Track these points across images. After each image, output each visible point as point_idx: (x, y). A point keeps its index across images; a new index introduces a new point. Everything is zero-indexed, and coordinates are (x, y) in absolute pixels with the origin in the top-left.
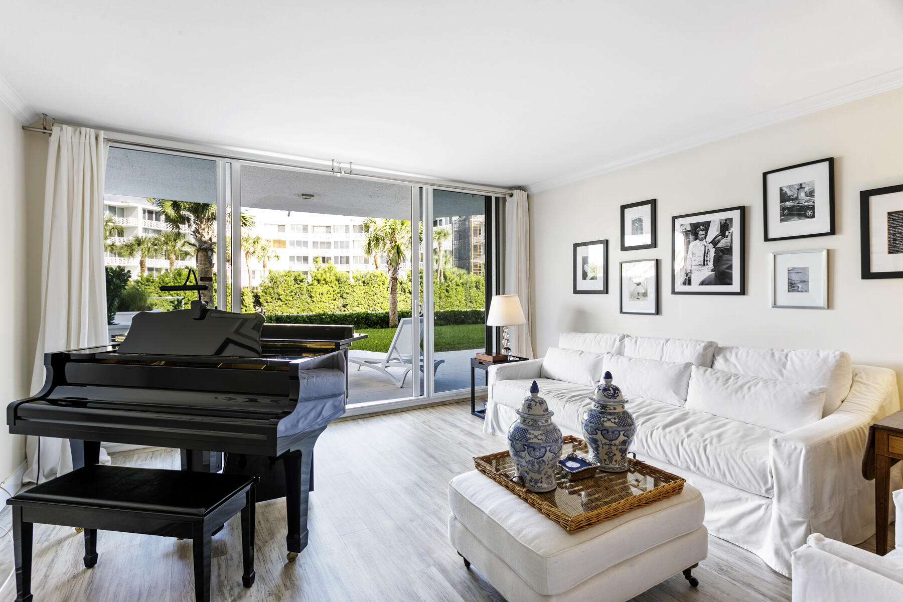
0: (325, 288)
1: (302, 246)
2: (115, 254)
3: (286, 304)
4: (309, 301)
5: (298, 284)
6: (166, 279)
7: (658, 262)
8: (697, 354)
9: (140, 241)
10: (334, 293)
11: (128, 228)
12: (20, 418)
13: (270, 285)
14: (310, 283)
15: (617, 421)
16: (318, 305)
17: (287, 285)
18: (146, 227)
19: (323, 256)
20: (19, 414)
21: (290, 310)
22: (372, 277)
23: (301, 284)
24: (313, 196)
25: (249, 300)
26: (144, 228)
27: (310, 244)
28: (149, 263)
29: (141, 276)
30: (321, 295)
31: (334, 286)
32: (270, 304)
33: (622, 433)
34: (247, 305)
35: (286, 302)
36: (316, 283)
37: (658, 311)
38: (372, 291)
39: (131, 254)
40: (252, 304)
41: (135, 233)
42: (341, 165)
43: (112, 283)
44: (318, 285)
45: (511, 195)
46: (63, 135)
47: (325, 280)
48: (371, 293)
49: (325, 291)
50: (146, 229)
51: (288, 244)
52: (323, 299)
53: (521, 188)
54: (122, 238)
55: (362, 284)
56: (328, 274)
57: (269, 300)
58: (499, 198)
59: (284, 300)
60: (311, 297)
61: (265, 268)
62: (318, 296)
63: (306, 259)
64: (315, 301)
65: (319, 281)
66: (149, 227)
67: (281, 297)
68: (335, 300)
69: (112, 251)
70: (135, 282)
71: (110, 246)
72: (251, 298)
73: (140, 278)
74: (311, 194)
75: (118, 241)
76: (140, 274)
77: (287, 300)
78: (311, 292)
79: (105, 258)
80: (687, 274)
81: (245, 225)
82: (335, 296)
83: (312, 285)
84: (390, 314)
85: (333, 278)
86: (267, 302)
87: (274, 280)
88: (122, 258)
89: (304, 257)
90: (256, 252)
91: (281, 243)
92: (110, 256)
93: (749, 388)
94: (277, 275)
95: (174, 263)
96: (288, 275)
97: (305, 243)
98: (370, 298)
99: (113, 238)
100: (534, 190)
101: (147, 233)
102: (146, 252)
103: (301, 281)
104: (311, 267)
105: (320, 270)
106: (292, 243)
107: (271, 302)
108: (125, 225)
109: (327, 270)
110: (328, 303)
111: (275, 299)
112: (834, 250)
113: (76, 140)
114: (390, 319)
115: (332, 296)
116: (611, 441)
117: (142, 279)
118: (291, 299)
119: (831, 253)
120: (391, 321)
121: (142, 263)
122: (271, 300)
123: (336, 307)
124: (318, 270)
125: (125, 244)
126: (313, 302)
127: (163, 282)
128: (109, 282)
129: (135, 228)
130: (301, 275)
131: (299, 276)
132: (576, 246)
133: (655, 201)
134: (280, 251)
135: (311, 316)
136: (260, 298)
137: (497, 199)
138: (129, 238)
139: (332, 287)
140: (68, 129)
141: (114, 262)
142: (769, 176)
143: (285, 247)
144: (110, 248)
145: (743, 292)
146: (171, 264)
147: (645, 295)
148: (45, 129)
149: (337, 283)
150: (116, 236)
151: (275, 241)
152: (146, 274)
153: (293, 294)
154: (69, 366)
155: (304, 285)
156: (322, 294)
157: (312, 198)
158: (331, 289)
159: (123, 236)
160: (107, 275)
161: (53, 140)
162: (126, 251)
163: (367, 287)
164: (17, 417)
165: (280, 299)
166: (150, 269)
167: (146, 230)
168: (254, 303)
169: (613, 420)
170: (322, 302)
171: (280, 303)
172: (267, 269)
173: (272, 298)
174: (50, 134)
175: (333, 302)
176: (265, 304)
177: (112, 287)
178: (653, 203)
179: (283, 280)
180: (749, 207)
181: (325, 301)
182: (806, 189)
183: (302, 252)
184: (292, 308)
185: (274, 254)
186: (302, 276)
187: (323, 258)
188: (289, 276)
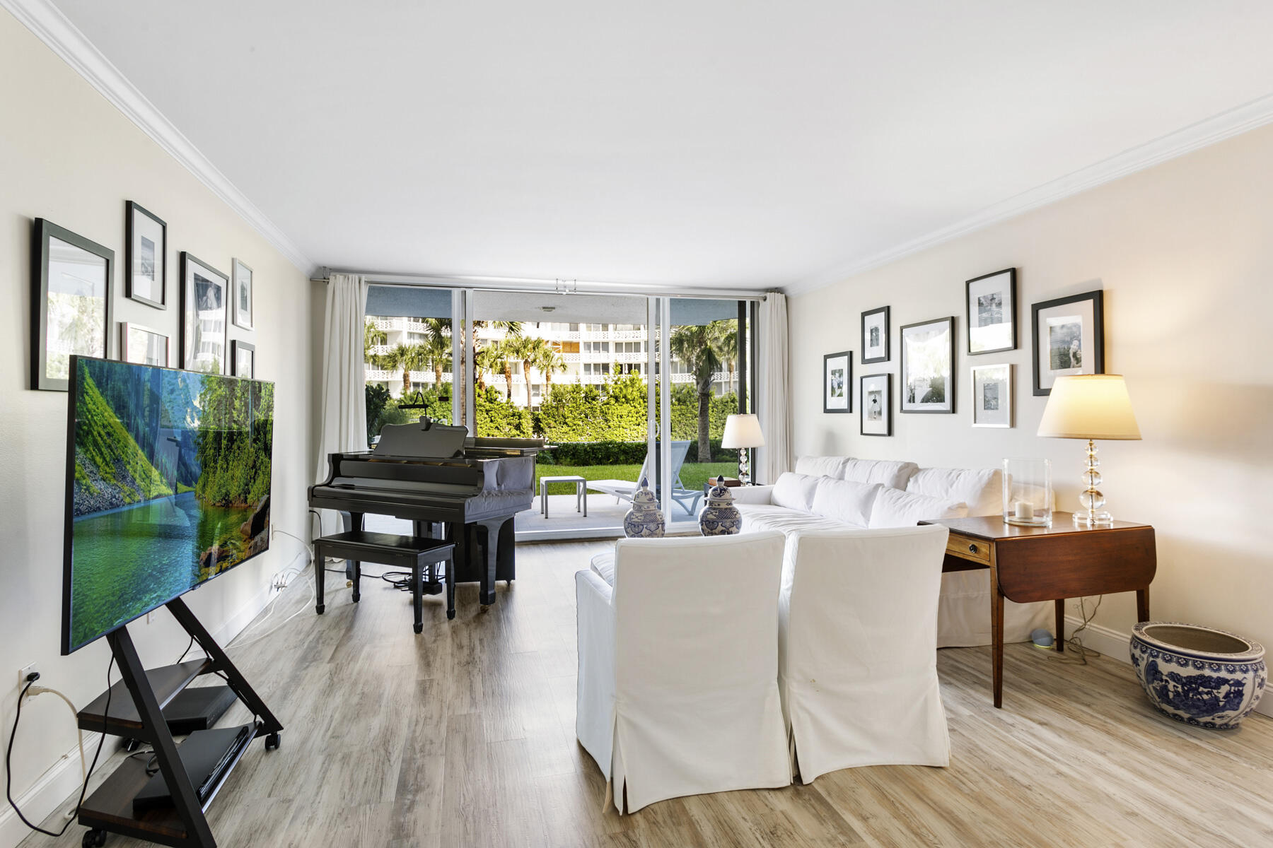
0: (625, 409)
1: (601, 349)
2: (378, 366)
3: (574, 430)
4: (603, 426)
5: (589, 403)
6: (431, 397)
7: (890, 377)
8: (892, 475)
9: (403, 351)
10: (638, 415)
11: (391, 333)
12: (315, 496)
13: (554, 404)
14: (606, 402)
15: (717, 514)
16: (615, 432)
17: (575, 405)
18: (412, 331)
19: (630, 362)
20: (314, 494)
21: (579, 438)
22: (690, 392)
23: (594, 402)
24: (554, 308)
25: (527, 425)
26: (408, 333)
27: (612, 347)
28: (414, 376)
29: (404, 394)
30: (619, 419)
31: (637, 405)
32: (553, 429)
33: (720, 524)
34: (525, 431)
35: (574, 427)
36: (613, 402)
37: (890, 433)
38: (691, 413)
39: (394, 366)
40: (531, 430)
41: (398, 340)
42: (567, 283)
43: (372, 403)
44: (616, 404)
45: (765, 299)
46: (337, 282)
47: (625, 397)
48: (689, 415)
49: (625, 413)
50: (411, 333)
51: (582, 346)
52: (623, 424)
53: (778, 290)
54: (385, 346)
55: (677, 403)
56: (630, 389)
57: (553, 424)
58: (754, 302)
59: (571, 424)
60: (606, 420)
61: (549, 382)
62: (615, 419)
63: (606, 368)
64: (612, 426)
65: (617, 399)
66: (415, 331)
67: (567, 420)
68: (639, 425)
69: (374, 362)
70: (398, 401)
71: (372, 356)
72: (530, 421)
73: (403, 396)
74: (552, 306)
75: (381, 350)
76: (403, 392)
77: (575, 425)
78: (606, 414)
79: (367, 371)
80: (911, 390)
81: (513, 330)
82: (639, 420)
83: (608, 404)
84: (699, 444)
85: (636, 394)
86: (550, 427)
87: (557, 397)
88: (385, 371)
89: (603, 364)
90: (538, 360)
91: (572, 347)
92: (373, 369)
93: (911, 506)
94: (562, 390)
95: (440, 376)
96: (577, 388)
97: (605, 346)
98: (687, 422)
99: (376, 346)
100: (791, 292)
101: (412, 339)
102: (410, 363)
103: (594, 399)
104: (609, 379)
105: (619, 383)
106: (588, 346)
107: (554, 427)
108: (388, 330)
109: (628, 383)
110: (629, 430)
111: (560, 423)
112: (1016, 365)
113: (345, 286)
114: (700, 450)
115: (634, 419)
116: (712, 530)
117: (405, 398)
118: (580, 423)
119: (1014, 368)
120: (700, 454)
121: (406, 377)
122: (555, 425)
123: (640, 434)
124: (616, 383)
125: (387, 354)
126: (609, 427)
127: (428, 401)
128: (369, 401)
129: (399, 333)
130: (594, 390)
131: (591, 391)
132: (826, 357)
133: (889, 307)
134: (569, 358)
135: (595, 445)
136: (541, 422)
137: (752, 303)
138: (391, 347)
139: (635, 407)
140: (340, 278)
141: (374, 376)
142: (971, 285)
143: (578, 352)
144: (372, 360)
145: (954, 410)
146: (438, 378)
147: (880, 413)
148: (325, 279)
149: (641, 400)
150: (379, 343)
151: (565, 344)
152: (411, 390)
153: (583, 415)
154: (343, 463)
155: (598, 404)
156: (621, 417)
157: (554, 310)
158: (633, 410)
159: (386, 344)
160: (368, 394)
161: (330, 287)
162: (389, 362)
163: (683, 407)
164: (313, 496)
165: (566, 423)
166: (416, 385)
167: (411, 335)
168: (534, 428)
169: (714, 513)
170: (621, 428)
171: (565, 428)
172: (550, 383)
173: (555, 422)
174: (328, 282)
175: (636, 427)
176: (547, 430)
177: (372, 407)
178: (887, 310)
179: (570, 397)
180: (958, 317)
181: (625, 426)
182: (996, 301)
183: (601, 358)
184: (581, 435)
185: (560, 362)
186: (596, 392)
187: (630, 366)
188: (577, 393)
